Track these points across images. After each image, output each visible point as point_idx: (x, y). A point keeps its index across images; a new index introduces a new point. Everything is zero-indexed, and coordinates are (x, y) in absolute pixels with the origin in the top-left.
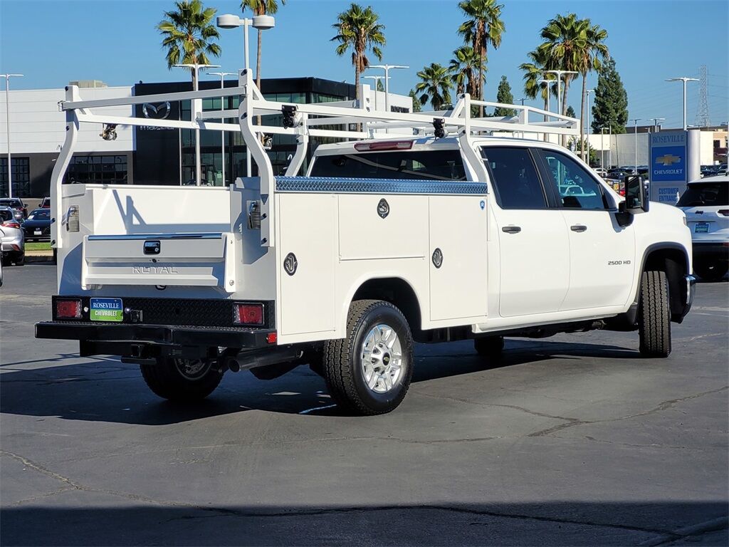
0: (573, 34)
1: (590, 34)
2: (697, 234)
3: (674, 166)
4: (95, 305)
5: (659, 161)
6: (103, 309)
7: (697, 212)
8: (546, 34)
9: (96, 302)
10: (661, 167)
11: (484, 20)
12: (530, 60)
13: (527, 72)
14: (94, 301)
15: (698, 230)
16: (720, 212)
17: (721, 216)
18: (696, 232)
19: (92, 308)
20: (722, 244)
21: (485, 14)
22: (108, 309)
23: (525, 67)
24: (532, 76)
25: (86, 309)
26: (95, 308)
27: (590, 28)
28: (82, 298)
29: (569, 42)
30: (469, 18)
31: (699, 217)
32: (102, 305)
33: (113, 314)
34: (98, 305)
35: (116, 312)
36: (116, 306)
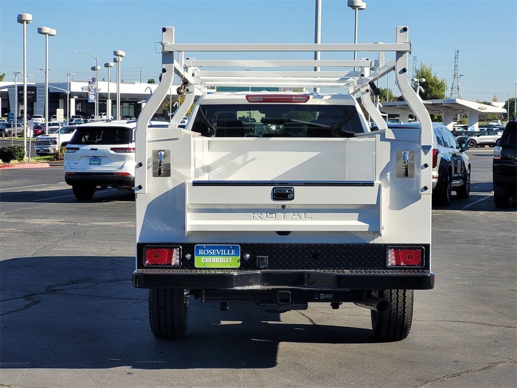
2: (91, 165)
4: (201, 252)
6: (212, 255)
7: (92, 149)
9: (203, 249)
14: (199, 248)
15: (92, 162)
16: (112, 149)
17: (113, 152)
18: (90, 164)
19: (198, 255)
20: (113, 174)
22: (220, 255)
25: (188, 256)
26: (201, 255)
28: (182, 244)
31: (94, 153)
32: (212, 252)
33: (227, 260)
34: (206, 252)
35: (231, 258)
36: (230, 252)
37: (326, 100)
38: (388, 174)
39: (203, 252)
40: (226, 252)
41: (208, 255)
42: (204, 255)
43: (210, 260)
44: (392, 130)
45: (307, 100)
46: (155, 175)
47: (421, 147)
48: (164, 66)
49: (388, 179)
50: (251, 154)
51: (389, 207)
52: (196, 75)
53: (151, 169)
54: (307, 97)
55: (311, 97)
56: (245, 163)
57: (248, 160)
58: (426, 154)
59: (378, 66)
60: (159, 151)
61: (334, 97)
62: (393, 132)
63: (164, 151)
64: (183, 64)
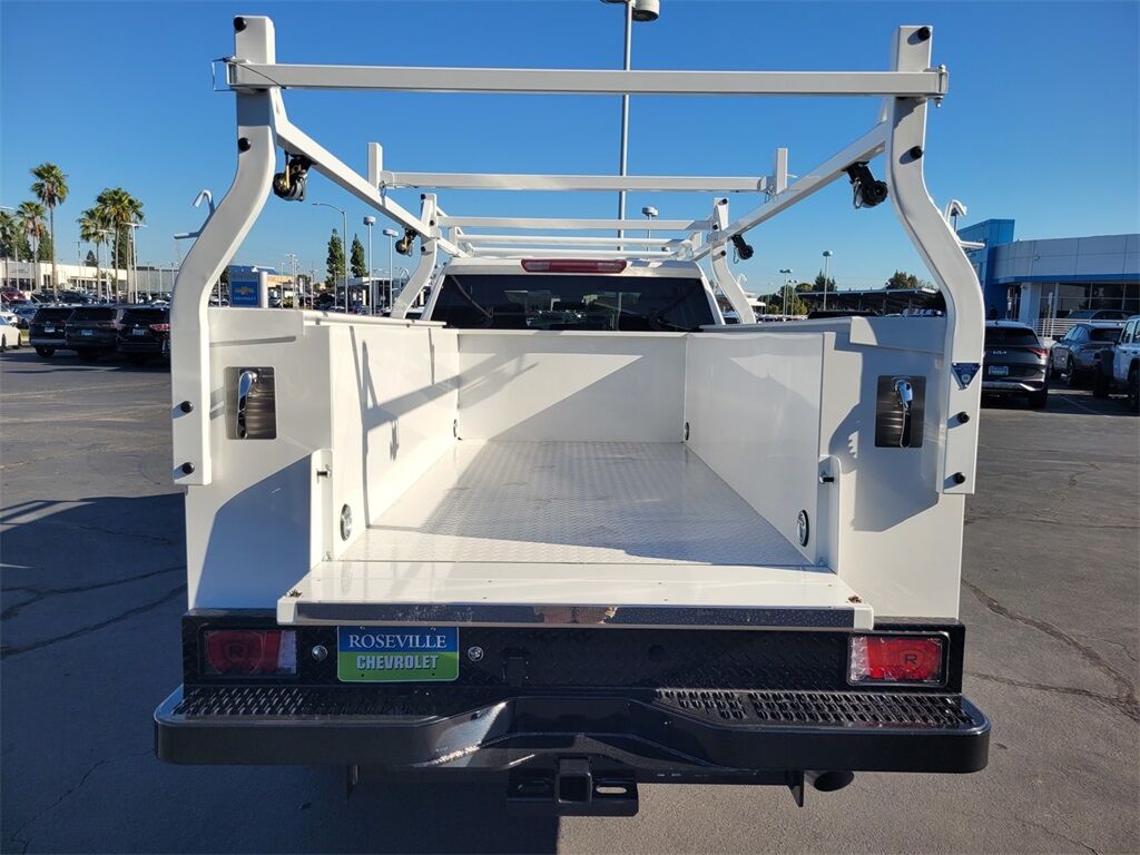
0: (120, 200)
1: (131, 202)
3: (249, 295)
5: (237, 291)
8: (100, 199)
10: (240, 295)
11: (53, 184)
12: (84, 216)
13: (82, 224)
19: (346, 648)
21: (52, 179)
23: (80, 221)
24: (87, 227)
25: (321, 651)
26: (356, 649)
27: (131, 198)
29: (118, 206)
30: (39, 181)
32: (384, 640)
33: (425, 661)
34: (368, 641)
35: (434, 657)
36: (433, 641)
37: (654, 269)
38: (854, 437)
39: (359, 642)
40: (422, 641)
41: (374, 649)
42: (363, 649)
43: (379, 662)
44: (869, 321)
45: (622, 269)
46: (232, 437)
47: (950, 367)
48: (243, 132)
49: (852, 451)
50: (530, 358)
51: (853, 523)
52: (437, 224)
53: (222, 420)
54: (623, 265)
55: (629, 263)
56: (519, 372)
57: (524, 367)
58: (963, 385)
59: (775, 188)
60: (243, 370)
61: (667, 264)
62: (871, 325)
63: (254, 370)
64: (379, 181)
